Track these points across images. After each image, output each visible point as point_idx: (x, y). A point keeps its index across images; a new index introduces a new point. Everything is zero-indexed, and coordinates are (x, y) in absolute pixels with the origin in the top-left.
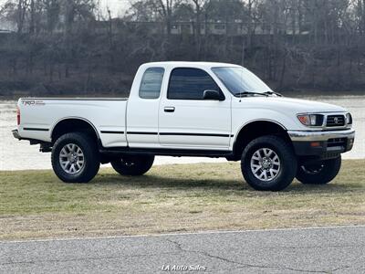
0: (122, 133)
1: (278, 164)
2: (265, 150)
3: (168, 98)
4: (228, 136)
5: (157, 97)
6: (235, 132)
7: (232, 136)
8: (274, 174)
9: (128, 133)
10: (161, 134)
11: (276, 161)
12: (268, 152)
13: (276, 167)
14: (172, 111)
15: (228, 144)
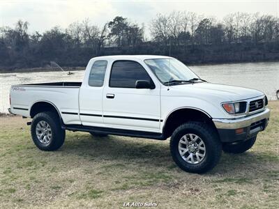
0: (77, 114)
1: (204, 149)
2: (191, 135)
3: (110, 86)
4: (158, 120)
5: (101, 86)
6: (164, 118)
7: (162, 121)
8: (200, 157)
9: (81, 114)
10: (104, 116)
11: (202, 146)
12: (194, 137)
13: (201, 152)
14: (113, 97)
15: (159, 128)
